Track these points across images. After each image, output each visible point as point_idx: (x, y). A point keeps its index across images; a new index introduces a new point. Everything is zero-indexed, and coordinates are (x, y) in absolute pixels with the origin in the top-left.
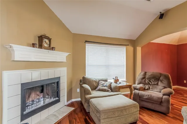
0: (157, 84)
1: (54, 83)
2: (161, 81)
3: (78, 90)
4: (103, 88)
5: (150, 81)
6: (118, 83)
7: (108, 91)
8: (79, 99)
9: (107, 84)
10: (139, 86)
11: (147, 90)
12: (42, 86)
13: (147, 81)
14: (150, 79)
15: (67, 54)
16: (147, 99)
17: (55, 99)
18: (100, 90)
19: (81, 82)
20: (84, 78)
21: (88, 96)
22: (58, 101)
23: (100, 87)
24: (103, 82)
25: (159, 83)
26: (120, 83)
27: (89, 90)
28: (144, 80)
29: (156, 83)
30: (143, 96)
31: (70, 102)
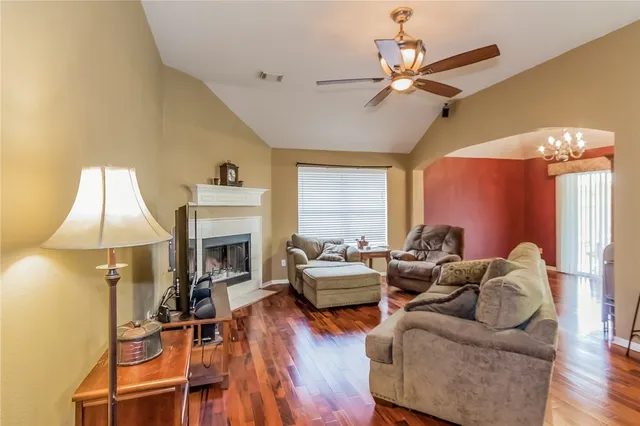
0: (440, 249)
1: (240, 244)
2: (446, 243)
3: (284, 263)
4: (331, 255)
5: (429, 244)
6: (365, 247)
7: (339, 260)
8: (286, 281)
9: (339, 248)
10: (401, 253)
11: (422, 260)
12: (225, 248)
13: (423, 243)
14: (428, 240)
15: (262, 191)
16: (409, 273)
17: (242, 273)
18: (323, 259)
19: (288, 245)
20: (294, 237)
21: (300, 266)
22: (248, 277)
23: (325, 254)
24: (332, 245)
25: (444, 247)
26: (369, 248)
27: (304, 258)
28: (418, 241)
29: (437, 247)
30: (404, 268)
31: (268, 284)
